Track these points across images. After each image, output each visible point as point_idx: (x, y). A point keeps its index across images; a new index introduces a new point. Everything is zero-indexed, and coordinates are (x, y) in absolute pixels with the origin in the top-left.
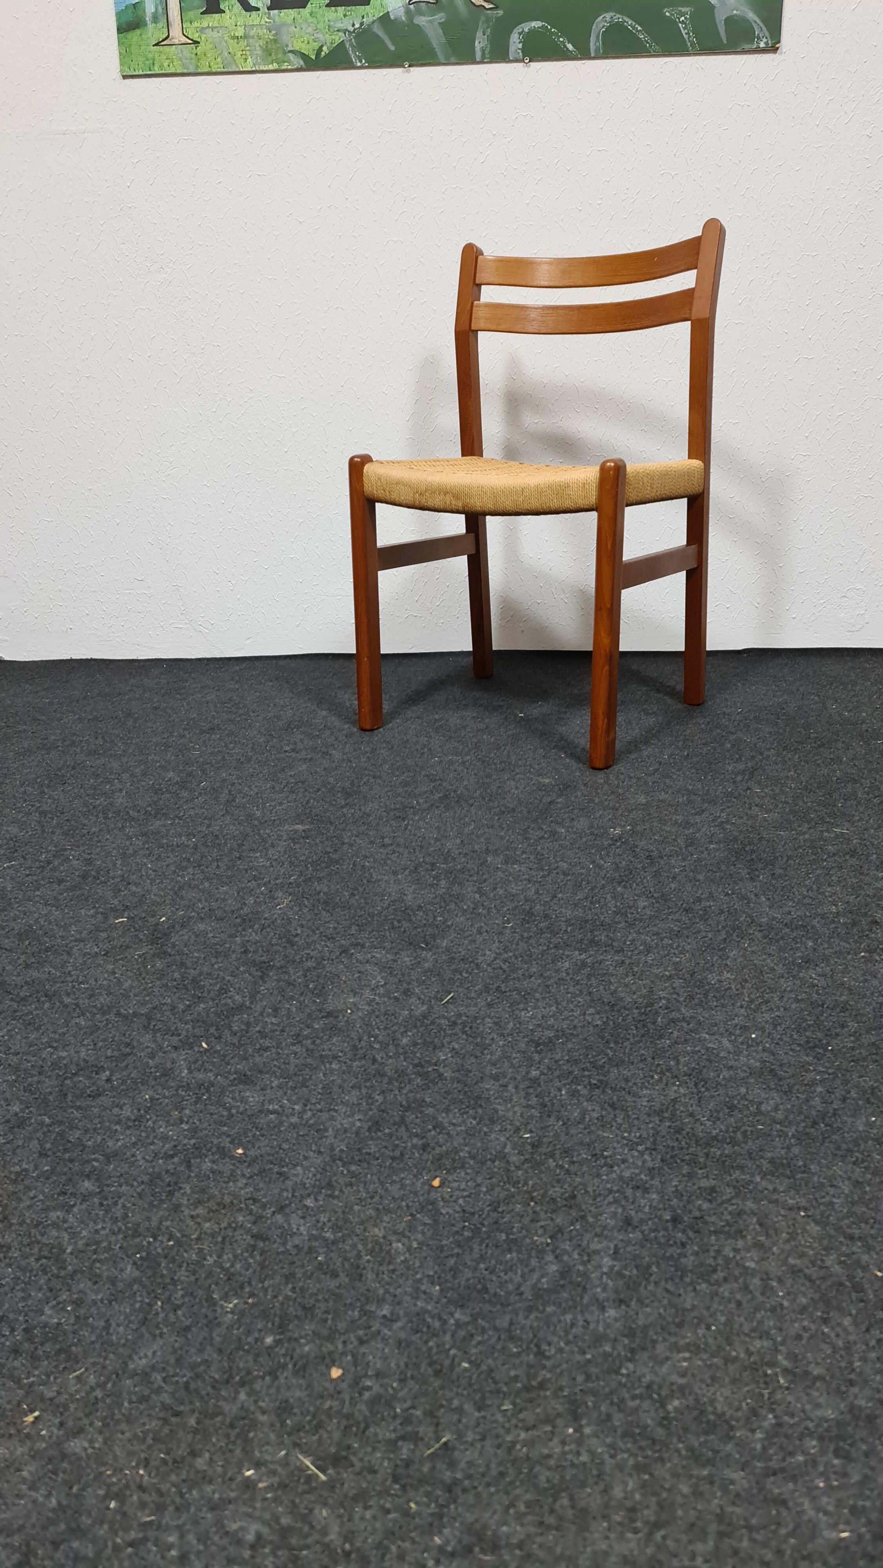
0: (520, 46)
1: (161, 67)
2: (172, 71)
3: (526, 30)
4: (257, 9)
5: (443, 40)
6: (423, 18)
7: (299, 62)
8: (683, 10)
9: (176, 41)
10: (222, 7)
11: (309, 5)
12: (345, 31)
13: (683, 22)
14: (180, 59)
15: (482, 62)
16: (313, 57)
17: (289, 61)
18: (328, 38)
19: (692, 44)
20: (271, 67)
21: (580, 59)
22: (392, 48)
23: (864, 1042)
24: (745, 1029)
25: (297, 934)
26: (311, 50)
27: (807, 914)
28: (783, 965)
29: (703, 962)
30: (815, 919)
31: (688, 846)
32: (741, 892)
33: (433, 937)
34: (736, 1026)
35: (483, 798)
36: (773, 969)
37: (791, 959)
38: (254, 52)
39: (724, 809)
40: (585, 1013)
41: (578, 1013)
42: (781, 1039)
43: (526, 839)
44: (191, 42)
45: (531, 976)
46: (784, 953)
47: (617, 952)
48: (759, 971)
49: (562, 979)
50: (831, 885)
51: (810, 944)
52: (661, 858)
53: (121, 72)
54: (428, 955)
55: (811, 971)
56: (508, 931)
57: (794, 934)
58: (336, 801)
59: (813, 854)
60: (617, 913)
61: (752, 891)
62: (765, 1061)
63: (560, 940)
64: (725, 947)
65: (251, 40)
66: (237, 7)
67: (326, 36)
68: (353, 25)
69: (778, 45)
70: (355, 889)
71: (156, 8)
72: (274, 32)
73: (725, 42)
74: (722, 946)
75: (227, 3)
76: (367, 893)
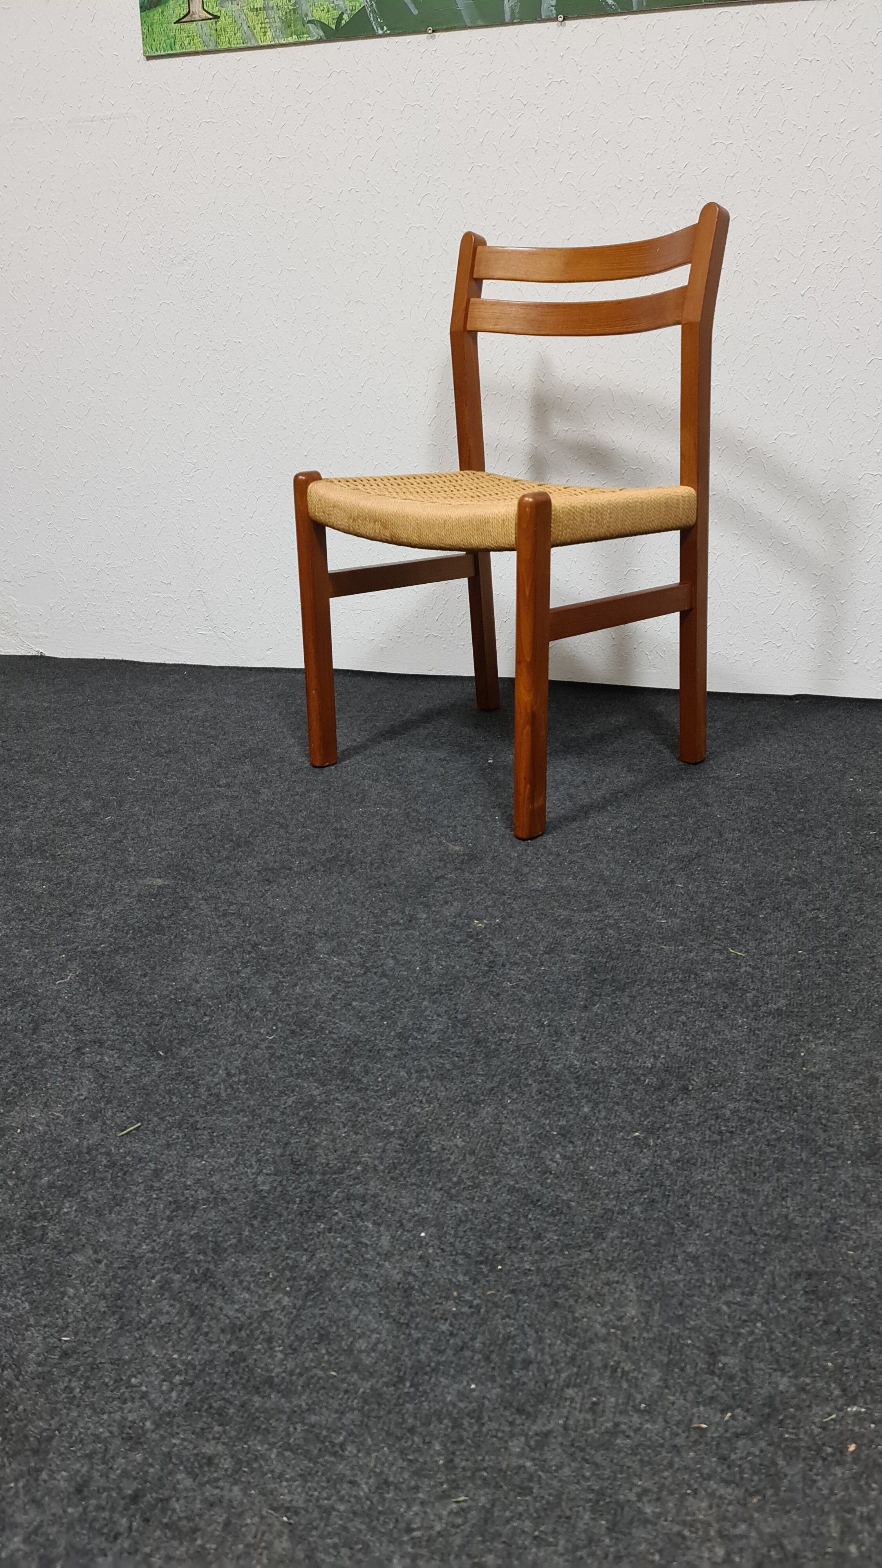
0: (554, 3)
1: (182, 46)
2: (193, 49)
5: (469, 0)
7: (318, 33)
9: (197, 17)
14: (201, 37)
15: (512, 23)
16: (333, 27)
17: (308, 32)
18: (349, 5)
20: (290, 40)
21: (622, 14)
23: (547, 1265)
24: (422, 1222)
25: (50, 1020)
26: (331, 20)
27: (614, 1065)
28: (533, 1136)
29: (444, 1118)
30: (617, 1074)
31: (545, 952)
32: (560, 1024)
33: (182, 1042)
34: (414, 1217)
35: (372, 864)
36: (516, 1140)
37: (548, 1128)
38: (274, 25)
39: (624, 907)
40: (261, 1171)
41: (253, 1171)
42: (452, 1245)
43: (377, 923)
44: (210, 17)
45: (242, 1111)
46: (546, 1119)
47: (359, 1090)
48: (498, 1139)
49: (271, 1121)
50: (670, 1028)
51: (586, 1109)
52: (504, 965)
53: (145, 53)
54: (158, 1066)
55: (559, 1149)
56: (263, 1045)
57: (576, 1093)
58: (219, 852)
59: (681, 981)
60: (399, 1035)
61: (572, 1025)
62: (410, 1273)
63: (309, 1066)
64: (484, 1100)
65: (270, 12)
67: (347, 2)
70: (153, 968)
72: (293, 2)
74: (482, 1098)
76: (161, 975)
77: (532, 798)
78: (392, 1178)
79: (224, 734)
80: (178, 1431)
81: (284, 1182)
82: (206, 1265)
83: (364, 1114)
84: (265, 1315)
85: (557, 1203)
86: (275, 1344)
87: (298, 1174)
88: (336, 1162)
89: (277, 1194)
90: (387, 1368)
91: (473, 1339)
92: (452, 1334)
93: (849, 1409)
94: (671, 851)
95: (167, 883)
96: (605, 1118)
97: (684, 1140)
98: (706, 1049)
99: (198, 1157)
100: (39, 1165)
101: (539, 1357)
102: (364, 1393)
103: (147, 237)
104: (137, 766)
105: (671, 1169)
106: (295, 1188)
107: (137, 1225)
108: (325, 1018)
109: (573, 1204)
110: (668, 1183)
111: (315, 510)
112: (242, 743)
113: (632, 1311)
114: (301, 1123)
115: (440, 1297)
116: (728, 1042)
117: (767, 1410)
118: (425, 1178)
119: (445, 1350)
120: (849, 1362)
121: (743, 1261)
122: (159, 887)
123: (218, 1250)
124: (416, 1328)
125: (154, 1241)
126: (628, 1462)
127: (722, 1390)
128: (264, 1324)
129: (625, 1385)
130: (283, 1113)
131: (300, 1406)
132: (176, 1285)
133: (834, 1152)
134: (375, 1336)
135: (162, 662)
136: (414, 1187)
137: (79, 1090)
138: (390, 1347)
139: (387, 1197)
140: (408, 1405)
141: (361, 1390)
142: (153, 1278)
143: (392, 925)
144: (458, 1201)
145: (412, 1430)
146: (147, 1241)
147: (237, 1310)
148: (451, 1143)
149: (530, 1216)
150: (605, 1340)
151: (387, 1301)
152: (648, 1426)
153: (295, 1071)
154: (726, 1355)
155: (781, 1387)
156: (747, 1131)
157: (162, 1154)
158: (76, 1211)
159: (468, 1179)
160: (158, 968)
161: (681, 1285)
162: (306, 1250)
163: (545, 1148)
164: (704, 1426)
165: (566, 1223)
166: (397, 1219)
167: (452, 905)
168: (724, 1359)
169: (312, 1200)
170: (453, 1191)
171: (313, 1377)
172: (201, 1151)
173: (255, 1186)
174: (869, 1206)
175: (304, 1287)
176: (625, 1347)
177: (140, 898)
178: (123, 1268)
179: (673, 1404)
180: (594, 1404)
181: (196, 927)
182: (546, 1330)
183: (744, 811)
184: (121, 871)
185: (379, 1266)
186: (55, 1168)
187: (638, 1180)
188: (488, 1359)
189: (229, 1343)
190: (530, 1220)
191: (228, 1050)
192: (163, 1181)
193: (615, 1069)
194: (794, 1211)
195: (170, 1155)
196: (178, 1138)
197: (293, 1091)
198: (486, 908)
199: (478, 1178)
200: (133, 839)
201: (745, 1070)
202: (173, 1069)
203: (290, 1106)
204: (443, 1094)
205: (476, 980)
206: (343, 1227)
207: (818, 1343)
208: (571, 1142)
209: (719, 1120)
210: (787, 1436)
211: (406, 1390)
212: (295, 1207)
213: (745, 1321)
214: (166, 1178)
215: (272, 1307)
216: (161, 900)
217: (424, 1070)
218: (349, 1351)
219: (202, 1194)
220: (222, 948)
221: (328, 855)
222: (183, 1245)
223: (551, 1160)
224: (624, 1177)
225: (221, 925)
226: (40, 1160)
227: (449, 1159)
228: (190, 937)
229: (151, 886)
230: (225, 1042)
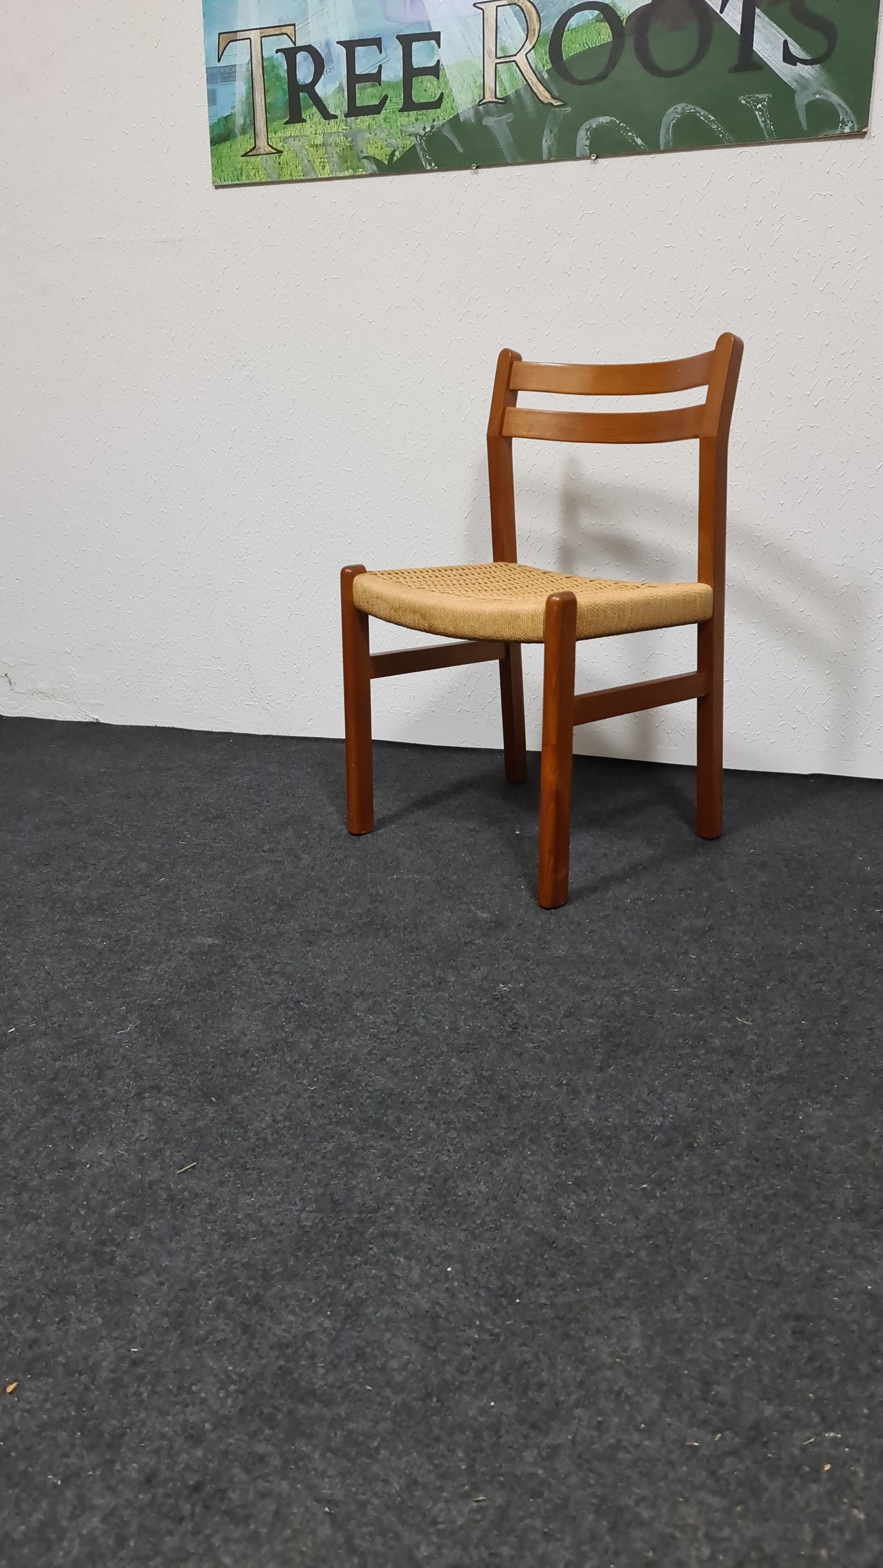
0: (588, 143)
1: (248, 176)
2: (257, 180)
3: (594, 126)
4: (335, 117)
5: (510, 140)
6: (492, 119)
7: (373, 168)
8: (760, 96)
9: (262, 151)
10: (303, 116)
11: (383, 111)
12: (416, 135)
13: (760, 110)
14: (265, 170)
15: (549, 161)
16: (386, 162)
17: (363, 168)
18: (400, 143)
19: (770, 132)
20: (346, 173)
21: (650, 153)
22: (461, 150)
23: (560, 1300)
24: (448, 1258)
25: (113, 1067)
26: (384, 156)
27: (626, 1123)
28: (550, 1185)
29: (470, 1166)
30: (629, 1131)
31: (565, 1016)
32: (578, 1083)
33: (232, 1090)
34: (441, 1253)
35: (405, 929)
36: (535, 1188)
37: (564, 1178)
38: (332, 159)
39: (639, 975)
40: (304, 1208)
41: (297, 1208)
42: (475, 1279)
43: (409, 984)
44: (274, 151)
45: (287, 1154)
46: (562, 1170)
47: (393, 1139)
48: (519, 1187)
49: (313, 1164)
50: (679, 1090)
51: (599, 1162)
52: (526, 1027)
53: (214, 182)
54: (211, 1111)
55: (574, 1197)
56: (306, 1095)
57: (591, 1148)
58: (264, 914)
59: (691, 1046)
60: (429, 1090)
61: (588, 1084)
62: (438, 1303)
63: (347, 1115)
64: (506, 1151)
65: (329, 148)
66: (318, 116)
67: (399, 140)
68: (424, 128)
69: (864, 130)
70: (205, 1021)
71: (245, 119)
72: (350, 139)
73: (806, 128)
74: (504, 1149)
75: (308, 112)
76: (212, 1027)
77: (556, 871)
78: (422, 1219)
79: (268, 802)
80: (234, 1432)
81: (325, 1219)
82: (255, 1290)
83: (397, 1160)
84: (309, 1335)
85: (571, 1246)
86: (317, 1361)
87: (337, 1212)
88: (371, 1202)
89: (318, 1229)
90: (416, 1385)
91: (493, 1362)
92: (474, 1358)
93: (827, 1435)
94: (685, 923)
95: (216, 942)
96: (617, 1171)
97: (688, 1193)
98: (711, 1110)
99: (248, 1194)
100: (107, 1196)
101: (552, 1379)
102: (395, 1405)
103: (210, 346)
104: (188, 830)
105: (675, 1218)
106: (334, 1225)
107: (194, 1252)
108: (361, 1072)
109: (585, 1246)
110: (672, 1230)
111: (359, 599)
112: (284, 810)
113: (636, 1344)
114: (340, 1167)
115: (464, 1325)
116: (732, 1104)
117: (753, 1433)
118: (452, 1219)
119: (467, 1371)
120: (828, 1394)
121: (738, 1303)
122: (209, 946)
123: (267, 1277)
124: (443, 1351)
125: (210, 1267)
126: (628, 1473)
127: (714, 1414)
128: (307, 1343)
129: (627, 1408)
130: (324, 1157)
131: (339, 1415)
132: (230, 1307)
133: (825, 1208)
134: (406, 1357)
135: (210, 730)
136: (442, 1227)
137: (140, 1131)
138: (419, 1367)
139: (417, 1235)
140: (435, 1417)
141: (393, 1403)
142: (210, 1299)
143: (424, 986)
144: (481, 1241)
145: (438, 1439)
146: (204, 1267)
147: (284, 1330)
148: (476, 1189)
149: (546, 1256)
150: (610, 1368)
151: (416, 1327)
152: (647, 1443)
153: (334, 1120)
154: (718, 1384)
155: (767, 1414)
156: (746, 1186)
157: (216, 1191)
158: (140, 1238)
159: (491, 1221)
160: (210, 1021)
161: (681, 1322)
162: (345, 1279)
163: (560, 1196)
164: (696, 1444)
165: (578, 1264)
166: (426, 1255)
167: (479, 969)
168: (717, 1388)
169: (350, 1236)
170: (477, 1232)
171: (351, 1390)
172: (250, 1188)
173: (298, 1222)
174: (855, 1258)
175: (343, 1312)
176: (629, 1374)
177: (192, 956)
178: (183, 1290)
179: (670, 1425)
180: (600, 1422)
181: (243, 984)
182: (559, 1357)
183: (757, 887)
184: (174, 930)
185: (410, 1296)
186: (121, 1200)
187: (645, 1227)
188: (505, 1380)
189: (277, 1358)
190: (546, 1260)
191: (273, 1099)
192: (218, 1215)
193: (627, 1127)
194: (786, 1259)
195: (222, 1192)
196: (230, 1176)
197: (333, 1137)
198: (511, 973)
199: (499, 1221)
200: (185, 900)
201: (747, 1131)
202: (224, 1114)
203: (330, 1151)
204: (469, 1144)
205: (501, 1040)
206: (378, 1260)
207: (801, 1376)
208: (585, 1191)
209: (721, 1175)
210: (769, 1455)
211: (433, 1405)
212: (335, 1241)
213: (737, 1356)
214: (220, 1212)
215: (315, 1329)
216: (211, 958)
217: (452, 1122)
218: (383, 1369)
219: (252, 1227)
220: (266, 1004)
221: (366, 920)
222: (235, 1271)
223: (565, 1207)
224: (632, 1224)
225: (266, 983)
226: (108, 1192)
227: (474, 1203)
228: (238, 993)
229: (203, 944)
230: (271, 1091)
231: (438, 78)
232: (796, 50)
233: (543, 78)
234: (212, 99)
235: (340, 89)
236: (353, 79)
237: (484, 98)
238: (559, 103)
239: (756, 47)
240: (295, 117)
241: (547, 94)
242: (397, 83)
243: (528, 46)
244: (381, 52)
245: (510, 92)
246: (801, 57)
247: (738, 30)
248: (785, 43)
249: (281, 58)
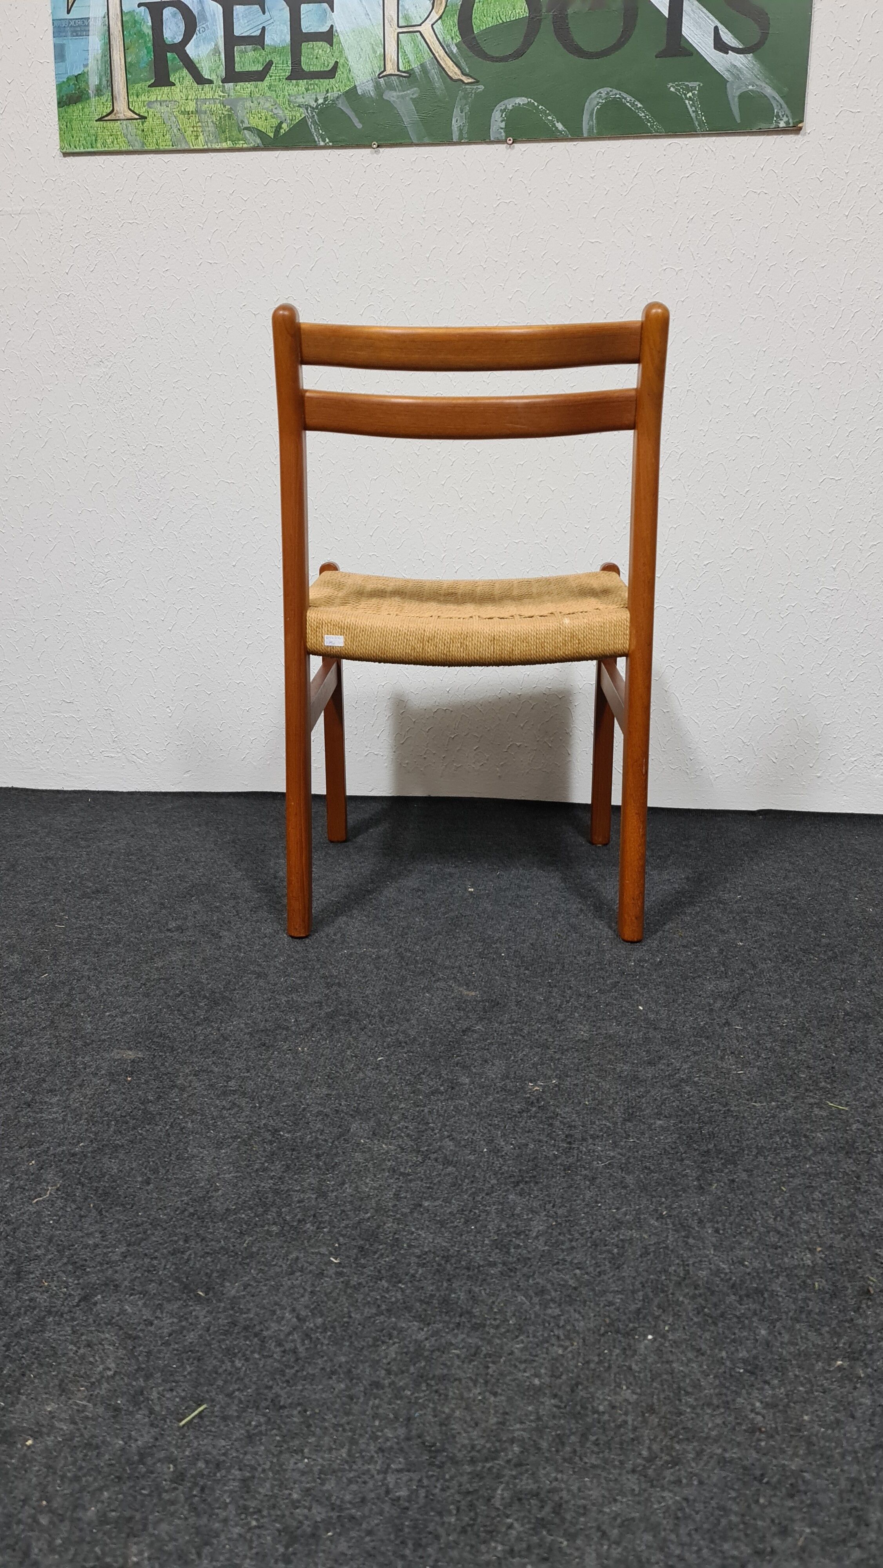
0: (503, 125)
1: (104, 144)
2: (115, 148)
3: (510, 107)
4: (210, 82)
5: (416, 117)
6: (394, 94)
7: (256, 141)
8: (691, 84)
9: (122, 116)
10: (172, 79)
11: (268, 78)
12: (307, 107)
13: (690, 99)
14: (126, 136)
15: (460, 143)
16: (272, 135)
17: (245, 139)
18: (288, 114)
19: (701, 123)
20: (224, 145)
21: (571, 140)
22: (359, 126)
25: (37, 1257)
26: (268, 128)
27: (769, 1266)
29: (596, 1359)
30: (777, 1277)
31: (626, 1120)
32: (682, 1213)
33: (223, 1275)
35: (381, 1018)
36: (697, 1385)
37: (728, 1363)
38: (207, 129)
39: (689, 1057)
41: (378, 1468)
43: (414, 1092)
44: (137, 117)
45: (333, 1372)
46: (721, 1350)
47: (475, 1328)
48: (675, 1386)
49: (376, 1385)
51: (763, 1332)
52: (584, 1140)
53: (62, 148)
54: (200, 1312)
55: (756, 1394)
57: (742, 1309)
58: (194, 1012)
59: (793, 1146)
60: (495, 1244)
61: (696, 1213)
63: (399, 1296)
64: (635, 1328)
65: (203, 116)
66: (189, 79)
67: (286, 112)
68: (316, 100)
69: (800, 125)
70: (155, 1171)
71: (101, 80)
72: (228, 107)
73: (739, 121)
74: (631, 1325)
75: (177, 75)
76: (168, 1180)
78: (564, 1460)
81: (425, 1482)
83: (493, 1363)
85: (787, 1478)
87: (439, 1467)
89: (422, 1501)
95: (140, 1055)
96: (791, 1343)
99: (296, 1452)
103: (59, 337)
106: (443, 1490)
114: (417, 1385)
122: (133, 1061)
130: (389, 1372)
137: (103, 1362)
143: (433, 1094)
153: (384, 1307)
157: (245, 1453)
160: (162, 1171)
167: (493, 1065)
169: (472, 1506)
172: (297, 1442)
173: (388, 1492)
177: (112, 1077)
181: (193, 1112)
186: (101, 1489)
191: (287, 1282)
192: (260, 1497)
193: (772, 1271)
195: (256, 1453)
196: (259, 1425)
197: (391, 1336)
198: (535, 1066)
200: (82, 1002)
202: (222, 1316)
203: (395, 1359)
204: (582, 1324)
206: (528, 1547)
208: (765, 1382)
212: (453, 1520)
214: (262, 1491)
216: (139, 1079)
217: (545, 1291)
219: (319, 1513)
220: (233, 1138)
221: (326, 1009)
223: (752, 1411)
224: (851, 1428)
225: (224, 1108)
226: (77, 1479)
227: (626, 1422)
228: (190, 1125)
229: (122, 1061)
230: (278, 1269)
231: (331, 45)
232: (727, 37)
233: (452, 52)
234: (60, 54)
235: (216, 51)
236: (231, 40)
237: (385, 70)
238: (471, 80)
239: (685, 31)
240: (162, 79)
241: (456, 70)
242: (283, 47)
243: (435, 16)
244: (264, 13)
245: (415, 65)
246: (733, 45)
247: (666, 13)
248: (716, 29)
249: (144, 12)
